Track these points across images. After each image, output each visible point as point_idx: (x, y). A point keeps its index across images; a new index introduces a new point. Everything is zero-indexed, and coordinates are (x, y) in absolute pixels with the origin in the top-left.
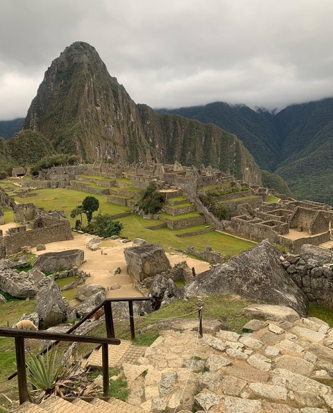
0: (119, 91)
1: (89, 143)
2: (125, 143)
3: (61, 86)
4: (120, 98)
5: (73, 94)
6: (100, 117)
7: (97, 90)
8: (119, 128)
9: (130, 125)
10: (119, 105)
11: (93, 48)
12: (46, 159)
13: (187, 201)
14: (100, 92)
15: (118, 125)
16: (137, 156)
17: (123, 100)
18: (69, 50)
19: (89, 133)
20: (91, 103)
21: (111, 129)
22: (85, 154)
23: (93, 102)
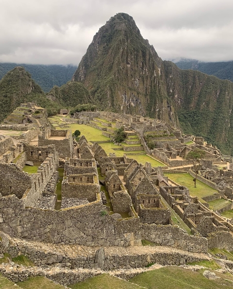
0: (147, 52)
1: (118, 93)
2: (146, 93)
3: (104, 47)
4: (148, 57)
5: (111, 54)
6: (129, 72)
7: (129, 51)
8: (143, 81)
9: (153, 79)
10: (146, 63)
11: (131, 18)
12: (79, 106)
13: (137, 138)
14: (131, 53)
15: (143, 79)
16: (155, 103)
17: (149, 59)
18: (113, 19)
19: (118, 85)
20: (123, 62)
21: (137, 82)
22: (113, 101)
23: (125, 61)
